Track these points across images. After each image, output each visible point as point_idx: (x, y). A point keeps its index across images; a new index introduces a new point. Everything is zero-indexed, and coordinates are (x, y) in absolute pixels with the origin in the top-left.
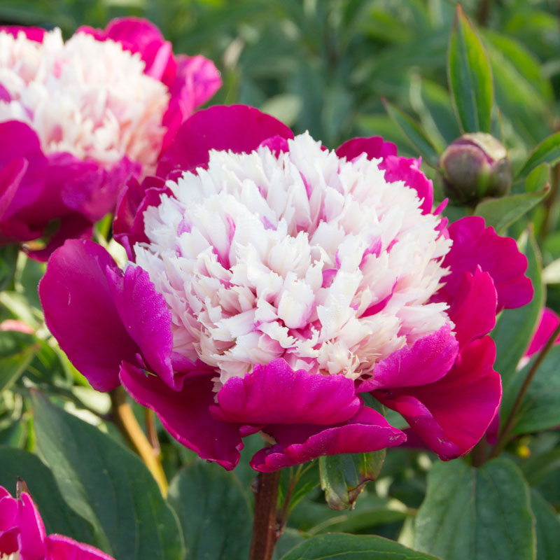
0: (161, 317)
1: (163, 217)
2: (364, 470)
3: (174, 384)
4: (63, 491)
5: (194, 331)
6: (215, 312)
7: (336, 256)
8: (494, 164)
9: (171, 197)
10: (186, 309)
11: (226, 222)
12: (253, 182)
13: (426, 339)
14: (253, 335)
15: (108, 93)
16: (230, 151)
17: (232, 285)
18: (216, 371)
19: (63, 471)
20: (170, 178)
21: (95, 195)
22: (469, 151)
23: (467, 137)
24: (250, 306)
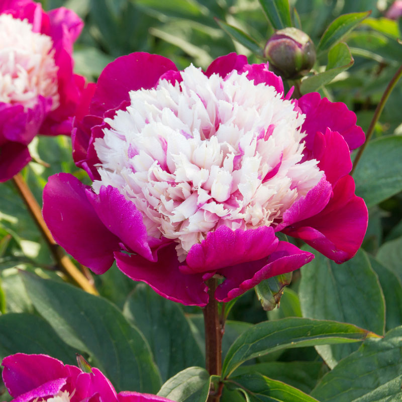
0: (135, 217)
1: (109, 144)
2: (281, 279)
3: (153, 259)
4: (61, 335)
5: (156, 219)
6: (169, 204)
7: (239, 146)
8: (303, 47)
9: (111, 129)
10: (148, 206)
11: (160, 141)
12: (169, 109)
13: (313, 190)
14: (198, 213)
15: (15, 52)
16: (142, 88)
17: (177, 184)
18: (176, 241)
19: (57, 321)
20: (106, 117)
21: (27, 128)
22: (284, 42)
23: (280, 32)
24: (190, 193)
